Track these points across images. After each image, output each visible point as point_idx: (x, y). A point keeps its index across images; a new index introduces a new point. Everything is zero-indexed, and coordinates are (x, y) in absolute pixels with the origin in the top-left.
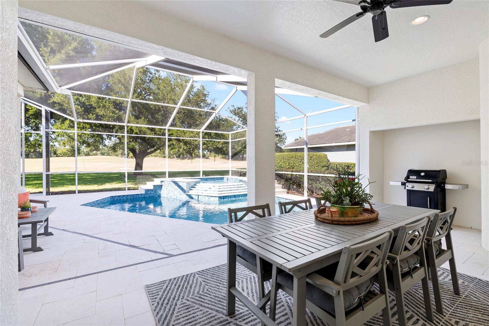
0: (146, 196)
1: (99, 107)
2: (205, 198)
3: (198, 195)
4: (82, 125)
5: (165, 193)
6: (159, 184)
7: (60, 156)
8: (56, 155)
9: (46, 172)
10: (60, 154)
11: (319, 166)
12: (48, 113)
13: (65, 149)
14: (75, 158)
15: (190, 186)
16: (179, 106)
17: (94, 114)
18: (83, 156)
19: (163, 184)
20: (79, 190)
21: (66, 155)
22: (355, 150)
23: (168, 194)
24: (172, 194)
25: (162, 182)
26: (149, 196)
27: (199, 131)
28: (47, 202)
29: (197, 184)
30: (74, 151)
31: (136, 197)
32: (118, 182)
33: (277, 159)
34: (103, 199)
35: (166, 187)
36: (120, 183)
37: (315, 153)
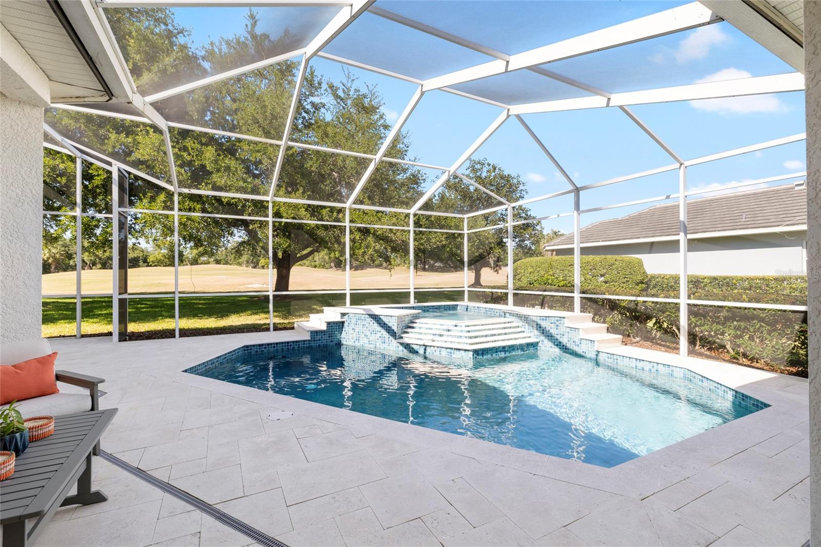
0: (312, 344)
1: (218, 171)
2: (440, 351)
3: (426, 346)
4: (187, 204)
5: (350, 338)
6: (338, 318)
7: (153, 265)
8: (146, 264)
9: (120, 294)
10: (152, 261)
11: (628, 281)
12: (125, 178)
13: (160, 255)
14: (174, 268)
15: (404, 324)
16: (381, 157)
17: (209, 184)
18: (187, 265)
19: (346, 318)
20: (182, 327)
21: (162, 263)
22: (678, 251)
23: (357, 342)
24: (366, 341)
25: (343, 315)
26: (319, 345)
27: (407, 211)
28: (99, 385)
29: (417, 321)
30: (174, 257)
31: (294, 348)
32: (249, 312)
33: (538, 269)
34: (229, 353)
35: (352, 326)
36: (254, 314)
37: (619, 257)
